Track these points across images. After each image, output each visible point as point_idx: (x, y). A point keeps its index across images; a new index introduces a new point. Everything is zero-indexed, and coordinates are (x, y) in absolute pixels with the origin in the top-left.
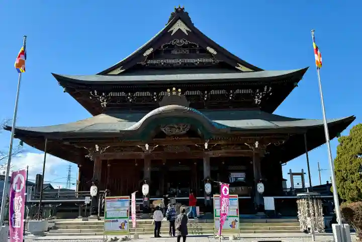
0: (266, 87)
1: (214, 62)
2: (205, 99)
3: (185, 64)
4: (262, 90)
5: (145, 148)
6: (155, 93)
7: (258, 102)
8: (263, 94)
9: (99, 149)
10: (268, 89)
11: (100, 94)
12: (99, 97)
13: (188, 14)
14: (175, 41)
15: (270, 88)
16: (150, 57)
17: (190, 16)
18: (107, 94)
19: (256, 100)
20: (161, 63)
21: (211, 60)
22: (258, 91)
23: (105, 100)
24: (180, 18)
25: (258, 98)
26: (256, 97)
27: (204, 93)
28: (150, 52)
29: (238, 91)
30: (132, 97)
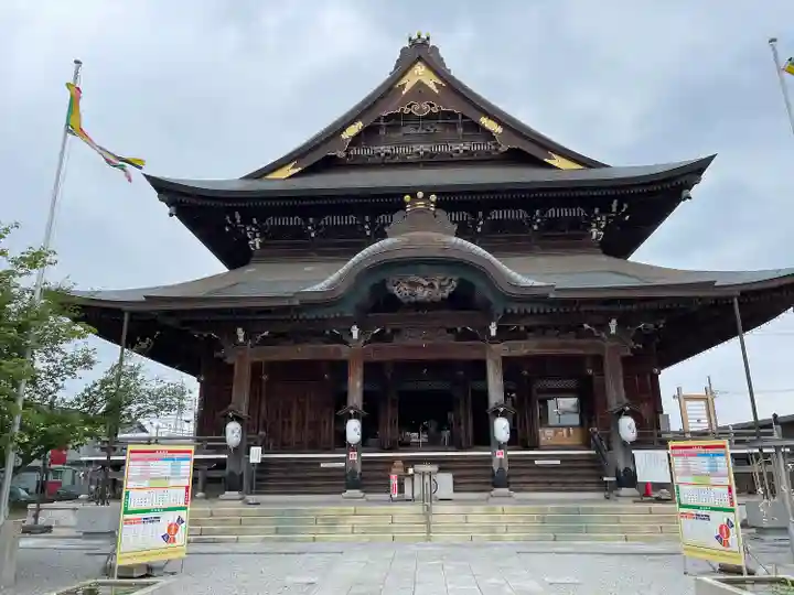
0: (615, 201)
1: (496, 150)
2: (479, 230)
3: (432, 155)
4: (606, 209)
5: (351, 334)
6: (367, 218)
7: (598, 237)
8: (608, 218)
9: (245, 338)
10: (620, 207)
11: (246, 220)
12: (245, 228)
13: (437, 50)
14: (410, 106)
15: (626, 206)
16: (356, 140)
17: (442, 53)
18: (262, 220)
19: (594, 232)
20: (379, 154)
21: (489, 146)
22: (597, 211)
23: (258, 235)
24: (420, 59)
25: (598, 227)
26: (594, 225)
27: (476, 216)
28: (357, 131)
29: (552, 213)
30: (317, 228)
